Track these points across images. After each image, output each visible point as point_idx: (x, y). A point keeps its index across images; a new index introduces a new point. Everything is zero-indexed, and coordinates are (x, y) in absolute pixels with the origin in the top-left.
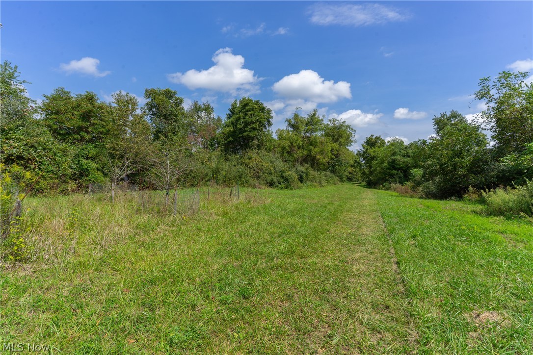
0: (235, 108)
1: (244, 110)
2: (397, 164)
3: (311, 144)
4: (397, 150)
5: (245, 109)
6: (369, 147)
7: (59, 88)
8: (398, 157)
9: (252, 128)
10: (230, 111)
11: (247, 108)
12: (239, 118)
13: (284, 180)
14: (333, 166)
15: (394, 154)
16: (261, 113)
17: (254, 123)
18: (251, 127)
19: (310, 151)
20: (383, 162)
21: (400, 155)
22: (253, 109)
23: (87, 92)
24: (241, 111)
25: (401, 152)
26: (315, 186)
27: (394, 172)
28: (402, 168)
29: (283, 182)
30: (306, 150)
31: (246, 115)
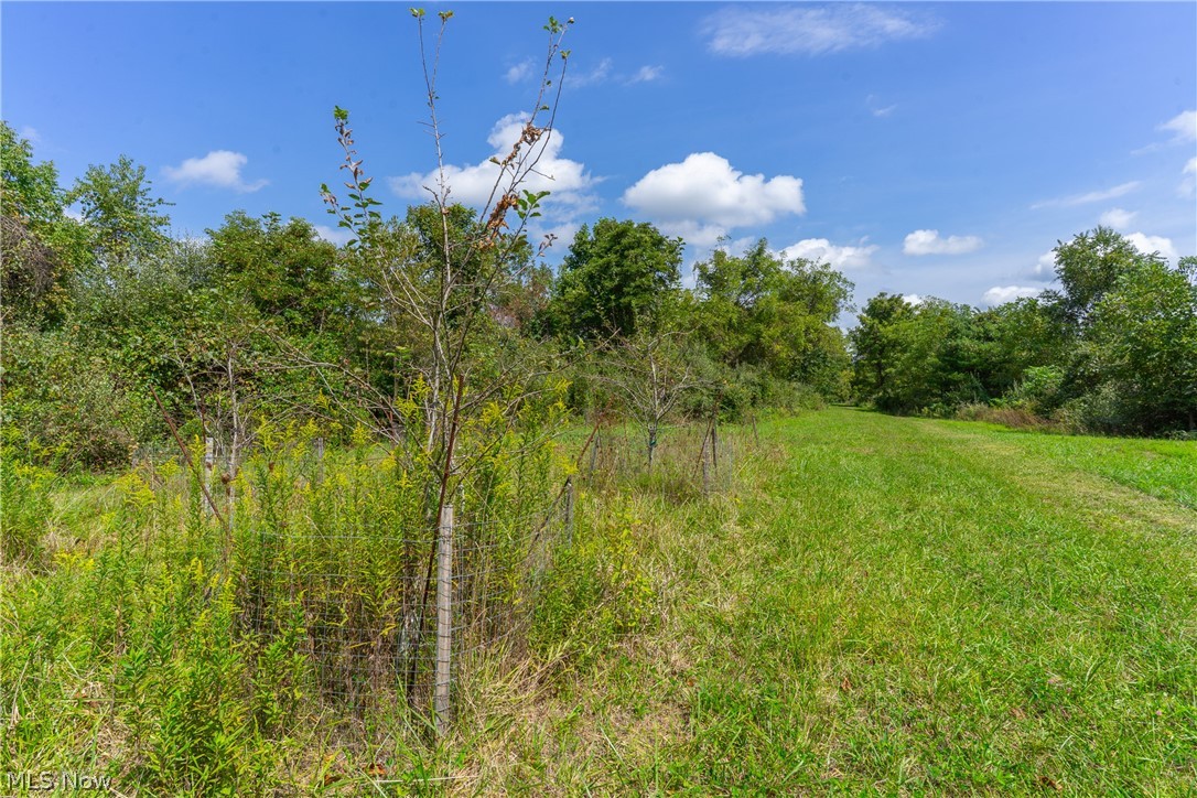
0: (585, 242)
1: (618, 247)
2: (963, 359)
3: (759, 319)
4: (960, 325)
5: (619, 243)
6: (876, 321)
7: (235, 212)
8: (967, 342)
9: (638, 286)
10: (573, 250)
11: (625, 241)
12: (607, 266)
13: (724, 403)
14: (804, 369)
15: (954, 334)
16: (656, 253)
17: (643, 275)
18: (638, 283)
19: (758, 335)
20: (922, 355)
21: (967, 336)
22: (639, 243)
23: (292, 219)
24: (609, 250)
25: (969, 329)
26: (781, 415)
27: (957, 376)
28: (975, 365)
29: (722, 408)
30: (748, 332)
31: (623, 256)
